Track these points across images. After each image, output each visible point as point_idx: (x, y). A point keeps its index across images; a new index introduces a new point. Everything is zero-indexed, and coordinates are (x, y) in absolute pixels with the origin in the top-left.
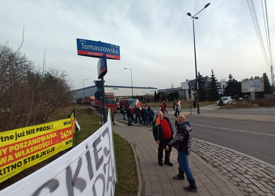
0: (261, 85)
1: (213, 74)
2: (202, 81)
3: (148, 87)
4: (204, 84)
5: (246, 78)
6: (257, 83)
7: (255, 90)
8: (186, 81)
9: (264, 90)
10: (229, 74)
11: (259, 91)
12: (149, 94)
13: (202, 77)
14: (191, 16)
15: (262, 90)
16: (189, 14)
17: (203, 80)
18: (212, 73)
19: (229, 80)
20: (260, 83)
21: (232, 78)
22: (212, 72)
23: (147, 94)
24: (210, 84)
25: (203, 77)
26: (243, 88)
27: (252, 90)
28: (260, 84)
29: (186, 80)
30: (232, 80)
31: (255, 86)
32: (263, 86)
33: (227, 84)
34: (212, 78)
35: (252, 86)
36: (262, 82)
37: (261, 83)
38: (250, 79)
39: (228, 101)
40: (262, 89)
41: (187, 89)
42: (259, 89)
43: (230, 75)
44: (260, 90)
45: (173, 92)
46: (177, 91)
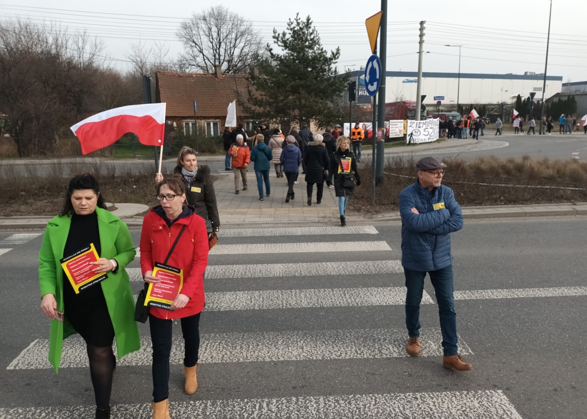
45: (564, 99)
46: (573, 96)
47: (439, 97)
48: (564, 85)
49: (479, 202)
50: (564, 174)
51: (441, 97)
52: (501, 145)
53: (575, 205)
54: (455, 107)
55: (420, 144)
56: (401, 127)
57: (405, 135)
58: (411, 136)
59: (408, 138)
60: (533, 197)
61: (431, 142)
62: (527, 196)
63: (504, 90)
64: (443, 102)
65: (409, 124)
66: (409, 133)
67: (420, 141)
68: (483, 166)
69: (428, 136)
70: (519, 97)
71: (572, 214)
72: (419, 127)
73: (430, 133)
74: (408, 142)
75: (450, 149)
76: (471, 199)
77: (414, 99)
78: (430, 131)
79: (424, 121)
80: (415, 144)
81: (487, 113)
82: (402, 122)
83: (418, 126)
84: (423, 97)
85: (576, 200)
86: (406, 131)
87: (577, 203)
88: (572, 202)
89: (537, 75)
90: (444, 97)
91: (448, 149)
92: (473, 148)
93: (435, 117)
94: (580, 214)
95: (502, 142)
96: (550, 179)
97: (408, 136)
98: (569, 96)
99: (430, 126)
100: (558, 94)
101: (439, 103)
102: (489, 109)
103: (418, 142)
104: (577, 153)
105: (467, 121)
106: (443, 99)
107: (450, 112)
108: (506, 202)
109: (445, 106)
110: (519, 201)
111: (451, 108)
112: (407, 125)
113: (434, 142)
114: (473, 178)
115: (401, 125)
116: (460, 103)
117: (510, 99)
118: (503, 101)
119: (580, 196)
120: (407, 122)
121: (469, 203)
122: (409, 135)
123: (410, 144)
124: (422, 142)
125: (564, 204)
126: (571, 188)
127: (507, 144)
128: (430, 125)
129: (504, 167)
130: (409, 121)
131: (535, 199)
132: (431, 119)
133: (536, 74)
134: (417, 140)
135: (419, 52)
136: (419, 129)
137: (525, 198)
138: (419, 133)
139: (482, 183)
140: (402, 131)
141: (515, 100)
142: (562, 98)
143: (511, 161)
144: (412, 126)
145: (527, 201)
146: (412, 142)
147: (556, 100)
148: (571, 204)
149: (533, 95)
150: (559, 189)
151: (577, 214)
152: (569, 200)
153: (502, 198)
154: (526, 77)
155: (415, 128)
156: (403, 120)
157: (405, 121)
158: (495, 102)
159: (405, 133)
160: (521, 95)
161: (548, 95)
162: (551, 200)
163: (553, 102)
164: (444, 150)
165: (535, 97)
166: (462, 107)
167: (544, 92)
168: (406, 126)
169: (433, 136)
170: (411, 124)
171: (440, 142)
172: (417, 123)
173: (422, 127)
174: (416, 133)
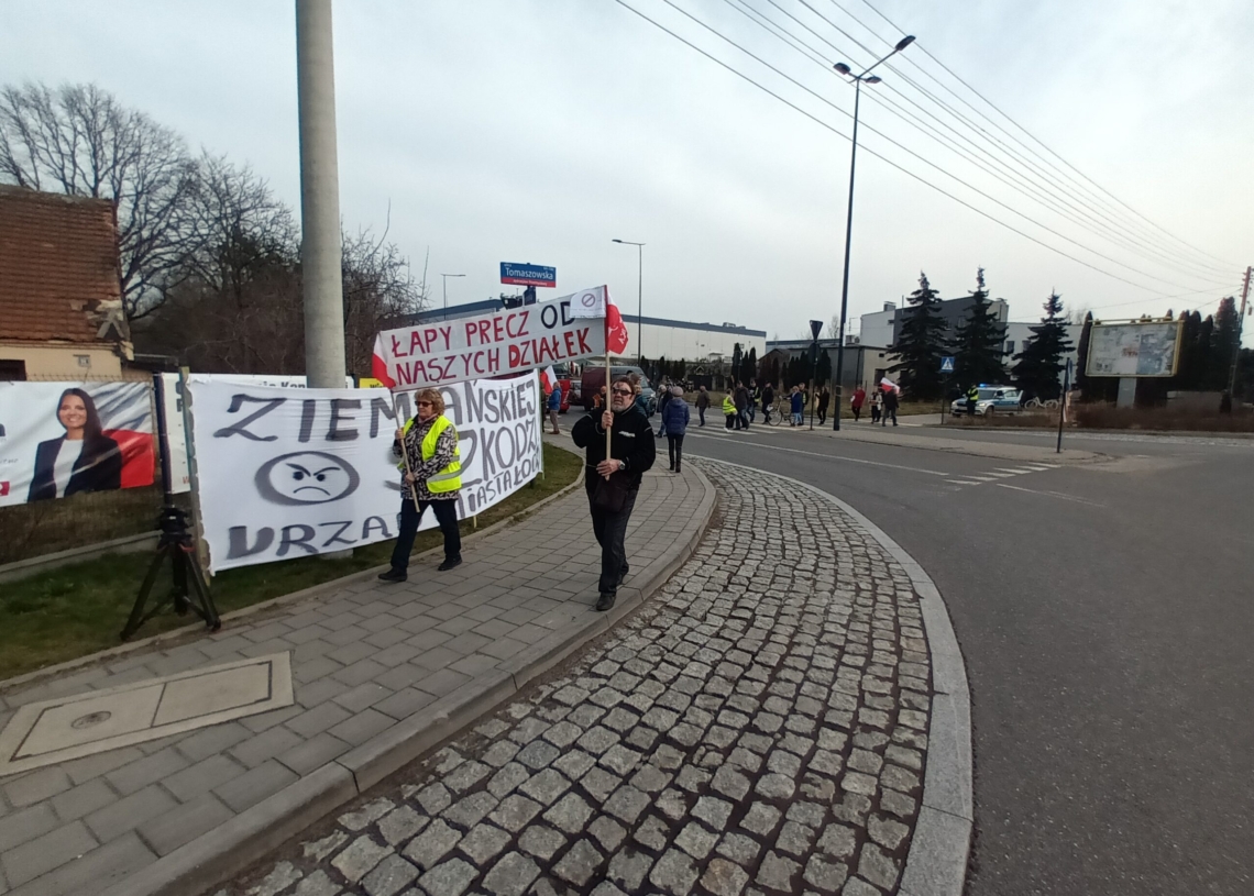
0: (1166, 349)
1: (983, 289)
2: (933, 314)
3: (725, 324)
4: (939, 330)
5: (1144, 316)
6: (1152, 341)
7: (1142, 369)
8: (882, 309)
9: (1174, 371)
10: (1049, 295)
11: (1157, 375)
12: (723, 357)
13: (933, 296)
14: (851, 75)
15: (1168, 372)
16: (843, 68)
17: (937, 310)
18: (977, 284)
19: (1044, 320)
20: (1163, 343)
21: (1059, 309)
22: (981, 280)
23: (713, 354)
24: (963, 332)
25: (940, 300)
26: (1093, 360)
27: (1127, 367)
28: (1165, 347)
29: (886, 306)
30: (1056, 320)
31: (1144, 350)
32: (1172, 353)
33: (1036, 334)
34: (972, 307)
35: (1130, 353)
36: (1174, 339)
37: (1170, 343)
38: (1159, 319)
39: (996, 403)
40: (1170, 367)
41: (885, 347)
42: (1157, 367)
43: (1054, 299)
44: (1159, 369)
47: (528, 267)
48: (768, 343)
51: (540, 269)
55: (364, 553)
67: (353, 533)
72: (334, 435)
83: (320, 427)
90: (552, 271)
106: (551, 283)
134: (323, 535)
136: (342, 449)
144: (257, 428)
155: (289, 444)
169: (478, 481)
170: (233, 409)
171: (527, 513)
172: (309, 406)
173: (373, 434)
174: (308, 480)
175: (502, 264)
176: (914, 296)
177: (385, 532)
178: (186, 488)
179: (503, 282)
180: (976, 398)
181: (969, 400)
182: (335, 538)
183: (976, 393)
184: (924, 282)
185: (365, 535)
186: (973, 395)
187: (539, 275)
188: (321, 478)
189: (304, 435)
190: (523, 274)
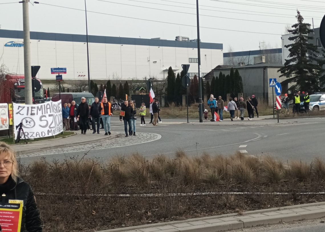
39: (319, 104)
45: (227, 73)
46: (237, 70)
47: (59, 69)
48: (225, 55)
49: (117, 221)
50: (226, 174)
51: (62, 69)
52: (150, 138)
53: (241, 215)
54: (86, 85)
55: (36, 140)
56: (4, 114)
57: (11, 127)
58: (21, 128)
59: (16, 132)
60: (189, 208)
61: (52, 137)
62: (182, 207)
63: (152, 61)
64: (65, 77)
65: (16, 110)
66: (17, 123)
67: (34, 135)
68: (122, 169)
69: (47, 128)
70: (170, 71)
71: (238, 229)
72: (32, 114)
73: (49, 124)
74: (16, 138)
75: (81, 147)
76: (107, 218)
77: (20, 72)
78: (50, 120)
79: (39, 105)
80: (27, 141)
81: (132, 93)
82: (5, 107)
83: (30, 112)
84: (35, 69)
85: (242, 208)
86: (13, 121)
87: (244, 213)
88: (237, 212)
89: (191, 41)
90: (65, 69)
91: (77, 147)
92: (112, 144)
93: (55, 100)
94: (248, 227)
95: (152, 135)
96: (211, 182)
97: (15, 128)
98: (232, 70)
99: (49, 113)
100: (219, 66)
101: (59, 78)
102: (134, 87)
103: (32, 138)
104: (245, 146)
105: (107, 104)
106: (65, 73)
107: (81, 91)
108: (153, 219)
109: (70, 82)
110: (171, 215)
111: (80, 86)
112: (13, 111)
113: (57, 136)
114: (110, 187)
115: (3, 112)
116: (92, 78)
117: (161, 73)
118: (152, 77)
119: (246, 203)
120: (12, 107)
121: (104, 224)
122: (17, 127)
123: (19, 141)
124: (38, 137)
125: (228, 215)
126: (235, 193)
127: (159, 137)
128: (49, 110)
129: (151, 170)
130: (16, 105)
131: (192, 212)
132: (50, 102)
133: (190, 39)
134: (30, 135)
135: (23, 2)
136: (32, 117)
137: (178, 210)
138: (32, 124)
139: (123, 193)
140: (6, 120)
141: (166, 75)
142: (223, 73)
143: (160, 160)
144: (21, 112)
145: (180, 214)
146: (23, 138)
147: (217, 75)
148: (236, 214)
149: (186, 67)
150: (221, 195)
151: (244, 227)
152: (234, 209)
153: (149, 214)
154: (178, 43)
155: (25, 116)
156: (6, 104)
157: (10, 105)
158: (141, 78)
159: (11, 124)
160: (173, 69)
161: (206, 68)
162: (212, 211)
163: (214, 77)
164: (71, 148)
165: (190, 71)
166: (96, 85)
167: (199, 64)
168: (11, 113)
169: (54, 127)
170: (18, 109)
171: (65, 137)
172: (28, 108)
173: (37, 114)
174: (28, 123)
175: (51, 69)
176: (294, 28)
177: (39, 136)
178: (12, 124)
179: (52, 73)
180: (308, 101)
181: (305, 102)
182: (32, 136)
183: (308, 98)
184: (300, 18)
185: (36, 136)
186: (307, 99)
187: (62, 71)
188: (30, 123)
189: (27, 114)
190: (57, 71)
